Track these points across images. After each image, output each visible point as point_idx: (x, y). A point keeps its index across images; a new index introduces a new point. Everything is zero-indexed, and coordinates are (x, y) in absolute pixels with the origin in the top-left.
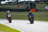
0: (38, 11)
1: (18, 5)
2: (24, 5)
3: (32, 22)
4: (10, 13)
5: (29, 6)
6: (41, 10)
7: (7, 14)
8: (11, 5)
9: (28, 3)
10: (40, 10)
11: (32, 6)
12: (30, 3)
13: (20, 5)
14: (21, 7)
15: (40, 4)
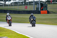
0: (50, 13)
1: (26, 6)
2: (33, 6)
3: (34, 25)
4: (10, 16)
5: (39, 7)
6: (54, 12)
7: (7, 16)
8: (18, 6)
9: (38, 3)
10: (52, 12)
11: (43, 7)
12: (40, 3)
13: (28, 6)
14: (30, 8)
15: (52, 5)
